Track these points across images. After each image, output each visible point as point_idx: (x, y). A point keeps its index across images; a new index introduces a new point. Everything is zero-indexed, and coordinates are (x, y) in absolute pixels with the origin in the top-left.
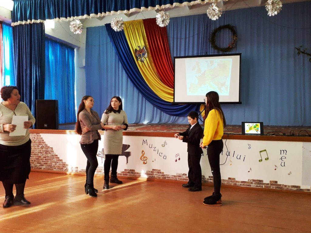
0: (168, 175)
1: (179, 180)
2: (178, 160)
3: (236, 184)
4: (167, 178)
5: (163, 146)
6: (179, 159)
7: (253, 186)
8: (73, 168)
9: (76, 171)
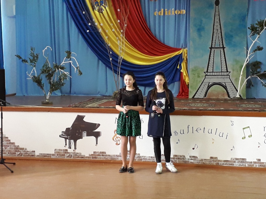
0: (145, 157)
3: (218, 163)
7: (236, 164)
8: (29, 152)
9: (33, 156)
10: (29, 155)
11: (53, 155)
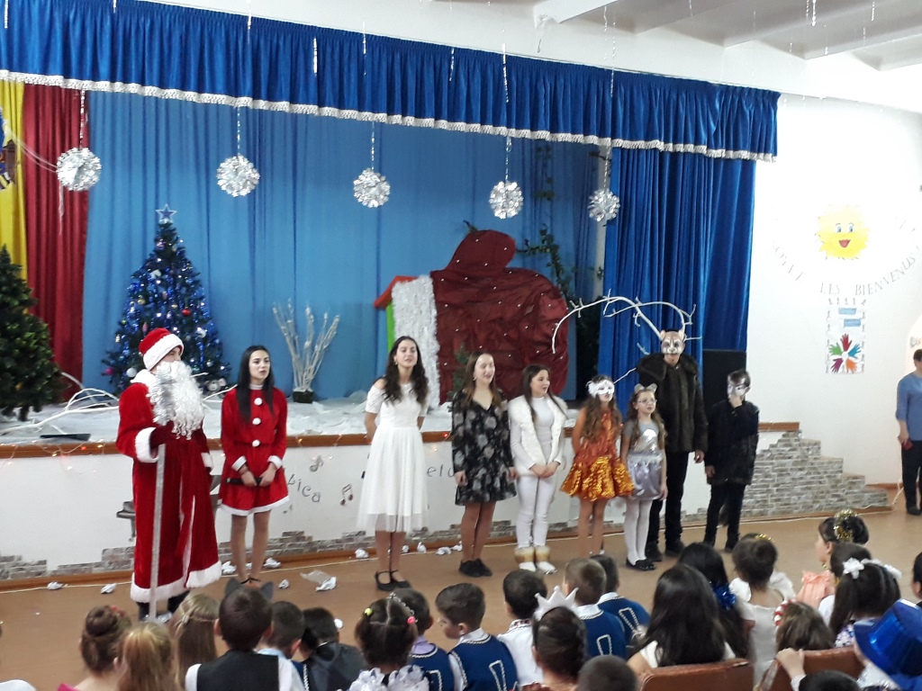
0: (323, 541)
1: (348, 548)
2: (347, 502)
4: (318, 550)
5: (314, 469)
6: (351, 498)
8: (29, 564)
9: (40, 574)
10: (28, 574)
11: (98, 565)
